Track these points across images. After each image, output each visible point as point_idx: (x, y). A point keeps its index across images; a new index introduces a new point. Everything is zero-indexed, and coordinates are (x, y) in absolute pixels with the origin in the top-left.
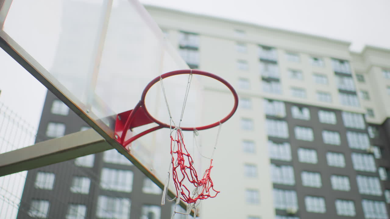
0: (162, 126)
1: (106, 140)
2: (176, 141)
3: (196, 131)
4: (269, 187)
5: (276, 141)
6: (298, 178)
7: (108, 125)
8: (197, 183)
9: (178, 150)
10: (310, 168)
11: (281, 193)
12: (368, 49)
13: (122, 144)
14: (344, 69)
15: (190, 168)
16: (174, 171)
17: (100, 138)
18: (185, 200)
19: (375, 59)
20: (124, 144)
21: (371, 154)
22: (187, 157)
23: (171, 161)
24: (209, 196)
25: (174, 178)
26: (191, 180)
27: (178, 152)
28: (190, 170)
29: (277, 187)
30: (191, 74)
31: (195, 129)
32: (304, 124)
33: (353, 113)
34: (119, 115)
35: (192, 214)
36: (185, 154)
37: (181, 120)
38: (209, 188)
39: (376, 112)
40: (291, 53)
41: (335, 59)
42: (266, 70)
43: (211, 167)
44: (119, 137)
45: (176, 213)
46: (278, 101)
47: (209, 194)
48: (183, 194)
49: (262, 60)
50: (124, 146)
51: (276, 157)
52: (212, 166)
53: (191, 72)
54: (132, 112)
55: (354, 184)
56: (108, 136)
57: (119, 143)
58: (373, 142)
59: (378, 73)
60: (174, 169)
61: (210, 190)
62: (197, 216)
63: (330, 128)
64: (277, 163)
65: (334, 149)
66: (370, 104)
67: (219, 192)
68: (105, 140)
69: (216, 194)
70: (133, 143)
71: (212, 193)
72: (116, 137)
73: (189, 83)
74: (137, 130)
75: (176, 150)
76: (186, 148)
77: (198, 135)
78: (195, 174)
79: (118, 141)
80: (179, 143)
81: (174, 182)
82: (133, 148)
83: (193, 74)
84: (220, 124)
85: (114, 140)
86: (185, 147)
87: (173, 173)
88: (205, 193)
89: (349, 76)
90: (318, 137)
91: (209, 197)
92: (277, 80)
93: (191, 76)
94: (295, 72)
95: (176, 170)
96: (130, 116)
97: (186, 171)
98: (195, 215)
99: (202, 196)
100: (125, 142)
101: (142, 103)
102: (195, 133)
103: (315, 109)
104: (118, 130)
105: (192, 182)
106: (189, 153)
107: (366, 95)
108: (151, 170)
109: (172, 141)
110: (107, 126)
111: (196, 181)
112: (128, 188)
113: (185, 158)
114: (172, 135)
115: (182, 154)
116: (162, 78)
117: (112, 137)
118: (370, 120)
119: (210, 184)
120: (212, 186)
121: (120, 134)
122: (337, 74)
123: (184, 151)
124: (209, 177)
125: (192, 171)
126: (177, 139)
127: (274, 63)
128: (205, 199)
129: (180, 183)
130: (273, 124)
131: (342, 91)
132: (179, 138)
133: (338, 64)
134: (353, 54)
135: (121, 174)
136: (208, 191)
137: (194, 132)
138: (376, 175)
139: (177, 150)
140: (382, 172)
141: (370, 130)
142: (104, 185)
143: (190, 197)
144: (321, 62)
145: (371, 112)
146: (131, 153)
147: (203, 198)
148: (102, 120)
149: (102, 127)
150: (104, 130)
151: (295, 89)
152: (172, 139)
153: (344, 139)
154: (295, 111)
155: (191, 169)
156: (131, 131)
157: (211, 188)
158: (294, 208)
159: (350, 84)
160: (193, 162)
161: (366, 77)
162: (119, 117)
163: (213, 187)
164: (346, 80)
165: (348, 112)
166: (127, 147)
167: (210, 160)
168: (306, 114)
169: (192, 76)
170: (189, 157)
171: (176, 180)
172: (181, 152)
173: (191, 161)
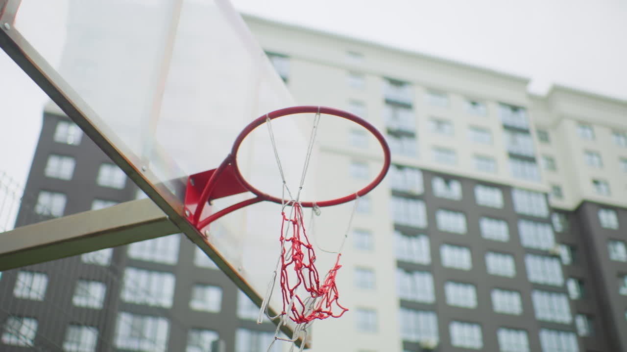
0: (261, 197)
1: (170, 218)
2: (291, 220)
3: (317, 208)
4: (394, 305)
5: (406, 231)
6: (440, 292)
7: (174, 192)
8: (316, 291)
9: (294, 236)
10: (459, 277)
11: (411, 316)
12: (557, 90)
13: (195, 225)
14: (519, 120)
15: (309, 267)
16: (284, 271)
17: (161, 214)
18: (294, 319)
19: (566, 106)
20: (198, 226)
21: (556, 256)
22: (307, 249)
23: (280, 254)
24: (330, 314)
25: (283, 282)
26: (309, 287)
27: (293, 240)
28: (309, 271)
29: (407, 305)
30: (318, 113)
31: (315, 205)
32: (451, 207)
33: (529, 191)
34: (192, 177)
35: (298, 343)
36: (303, 245)
37: (301, 188)
38: (332, 301)
39: (566, 191)
40: (436, 92)
41: (503, 104)
42: (395, 117)
43: (337, 267)
44: (191, 214)
45: (277, 340)
46: (412, 168)
47: (330, 310)
48: (293, 309)
49: (389, 102)
50: (199, 230)
51: (406, 257)
52: (339, 264)
53: (319, 110)
54: (215, 173)
55: (528, 305)
56: (174, 210)
57: (190, 222)
58: (560, 239)
59: (571, 129)
60: (284, 267)
61: (332, 304)
62: (306, 347)
63: (493, 214)
64: (407, 267)
65: (499, 248)
66: (558, 178)
67: (347, 310)
68: (167, 217)
69: (342, 312)
70: (212, 224)
71: (335, 310)
72: (187, 213)
73: (314, 127)
74: (219, 204)
75: (290, 235)
76: (306, 235)
77: (319, 215)
78: (317, 279)
79: (190, 220)
80: (296, 226)
81: (281, 289)
82: (212, 232)
83: (321, 114)
84: (358, 197)
85: (183, 218)
86: (306, 232)
87: (282, 274)
88: (324, 309)
89: (525, 132)
90: (473, 227)
91: (331, 316)
92: (411, 135)
93: (318, 116)
94: (440, 123)
95: (286, 269)
96: (211, 178)
97: (302, 272)
98: (302, 345)
99: (319, 314)
100: (201, 222)
101: (232, 158)
102: (315, 210)
103: (469, 183)
104: (190, 202)
105: (309, 290)
106: (311, 244)
107: (552, 163)
108: (239, 270)
109: (285, 220)
110: (172, 195)
111: (316, 289)
112: (166, 301)
113: (304, 250)
114: (284, 211)
115: (300, 243)
116: (269, 119)
117: (180, 213)
118: (556, 203)
119: (333, 294)
120: (336, 297)
121: (192, 208)
122: (508, 128)
123: (303, 239)
124: (334, 283)
125: (312, 273)
126: (293, 218)
127: (407, 106)
128: (325, 318)
129: (291, 292)
130: (402, 205)
131: (514, 156)
132: (297, 217)
133: (508, 112)
134: (533, 97)
135: (155, 278)
136: (330, 305)
137: (313, 209)
138: (562, 290)
139: (292, 237)
140: (572, 287)
141: (557, 219)
142: (127, 296)
143: (303, 316)
144: (481, 109)
145: (558, 190)
146: (210, 241)
147: (321, 317)
148: (165, 185)
149: (165, 196)
150: (167, 201)
151: (440, 150)
152: (284, 218)
153: (514, 233)
154: (439, 186)
155: (311, 270)
156: (210, 204)
157: (335, 300)
158: (431, 340)
159: (527, 145)
160: (315, 258)
161: (552, 135)
162: (191, 180)
163: (338, 300)
164: (521, 139)
165: (522, 190)
166: (202, 231)
167: (337, 255)
168: (455, 191)
169: (319, 118)
170: (311, 250)
171: (286, 285)
172: (298, 239)
173: (312, 257)
